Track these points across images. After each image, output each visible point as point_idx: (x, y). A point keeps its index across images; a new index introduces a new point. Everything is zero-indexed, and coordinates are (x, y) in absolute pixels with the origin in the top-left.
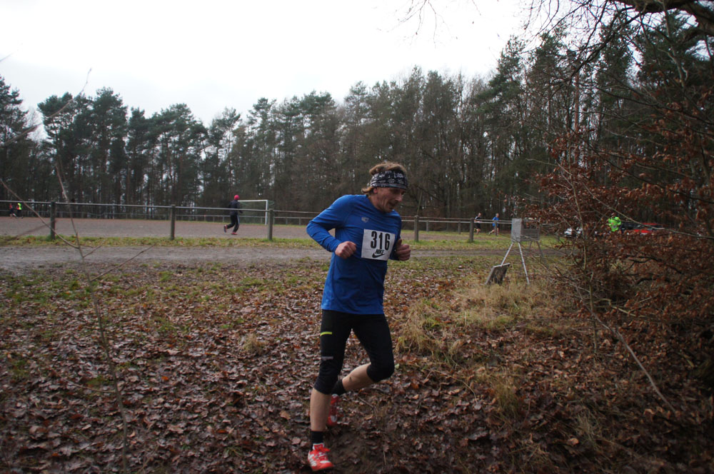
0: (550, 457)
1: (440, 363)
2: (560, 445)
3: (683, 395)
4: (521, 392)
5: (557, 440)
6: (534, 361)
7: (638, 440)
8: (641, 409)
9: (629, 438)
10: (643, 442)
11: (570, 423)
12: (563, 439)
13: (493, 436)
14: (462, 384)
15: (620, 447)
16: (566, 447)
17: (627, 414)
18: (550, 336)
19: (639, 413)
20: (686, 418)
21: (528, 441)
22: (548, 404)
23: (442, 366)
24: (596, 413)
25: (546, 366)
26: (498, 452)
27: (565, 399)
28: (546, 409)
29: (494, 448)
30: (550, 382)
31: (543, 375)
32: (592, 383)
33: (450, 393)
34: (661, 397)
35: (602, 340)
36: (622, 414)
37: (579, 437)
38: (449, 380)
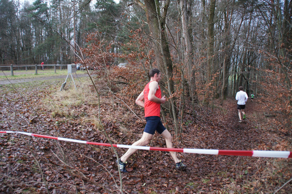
12: (118, 134)
16: (120, 136)
17: (130, 124)
27: (114, 123)
28: (110, 126)
37: (122, 132)
38: (76, 124)
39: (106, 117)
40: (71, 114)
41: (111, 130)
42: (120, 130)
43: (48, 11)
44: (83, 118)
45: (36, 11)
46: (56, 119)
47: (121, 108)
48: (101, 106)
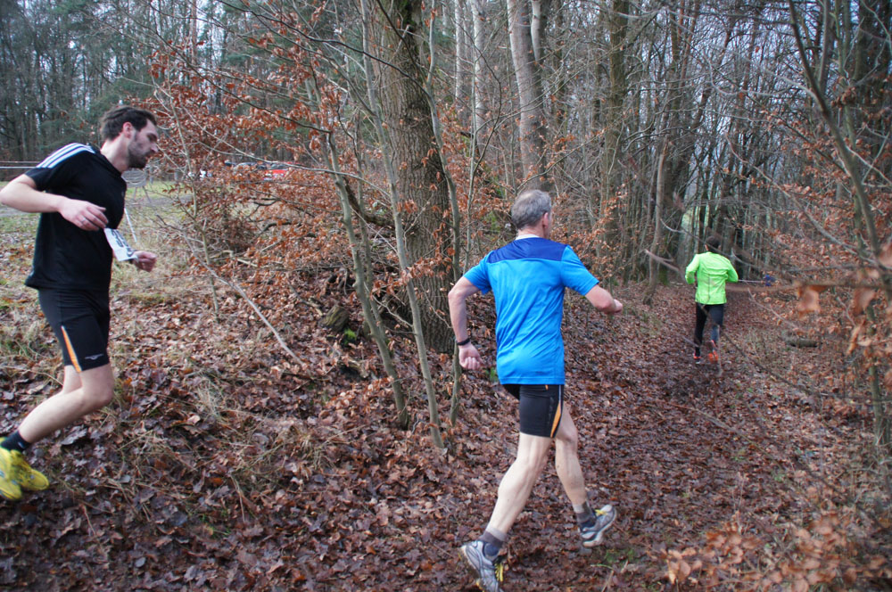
0: (168, 443)
1: (13, 356)
2: (179, 427)
3: (313, 346)
4: (126, 374)
5: (175, 422)
6: (142, 334)
7: (268, 403)
8: (267, 369)
9: (257, 403)
10: (273, 404)
11: (190, 400)
12: (182, 420)
13: (95, 434)
14: (46, 377)
15: (247, 415)
17: (254, 377)
18: (161, 302)
19: (267, 374)
20: (315, 370)
21: (140, 431)
22: (161, 382)
23: (16, 359)
24: (219, 383)
25: (158, 338)
26: (103, 452)
27: (181, 373)
28: (159, 389)
29: (98, 448)
30: (162, 356)
31: (154, 350)
32: (213, 349)
33: (30, 392)
34: (289, 352)
35: (224, 299)
36: (249, 378)
37: (201, 413)
38: (26, 376)
40: (26, 338)
41: (159, 404)
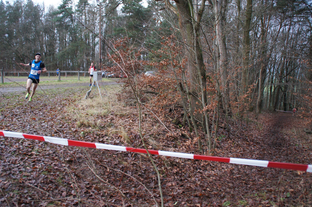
10: (166, 144)
17: (160, 137)
20: (175, 135)
33: (105, 139)
37: (151, 146)
38: (102, 135)
39: (134, 128)
40: (97, 125)
41: (139, 143)
42: (149, 144)
43: (73, 15)
44: (110, 129)
45: (61, 15)
46: (82, 129)
47: (150, 120)
48: (128, 116)
